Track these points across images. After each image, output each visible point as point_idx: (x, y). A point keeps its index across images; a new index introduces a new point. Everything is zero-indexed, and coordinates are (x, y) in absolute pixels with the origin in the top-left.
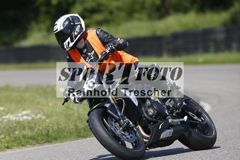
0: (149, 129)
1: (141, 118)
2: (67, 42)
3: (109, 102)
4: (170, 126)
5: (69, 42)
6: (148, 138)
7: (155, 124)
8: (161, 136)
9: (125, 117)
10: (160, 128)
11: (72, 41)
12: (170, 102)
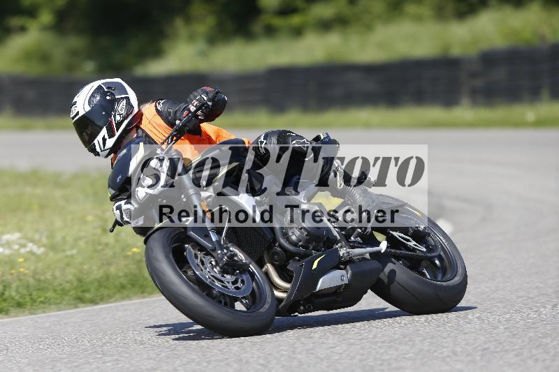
1: (271, 247)
2: (99, 138)
4: (340, 264)
5: (104, 136)
6: (288, 289)
10: (314, 267)
11: (111, 135)
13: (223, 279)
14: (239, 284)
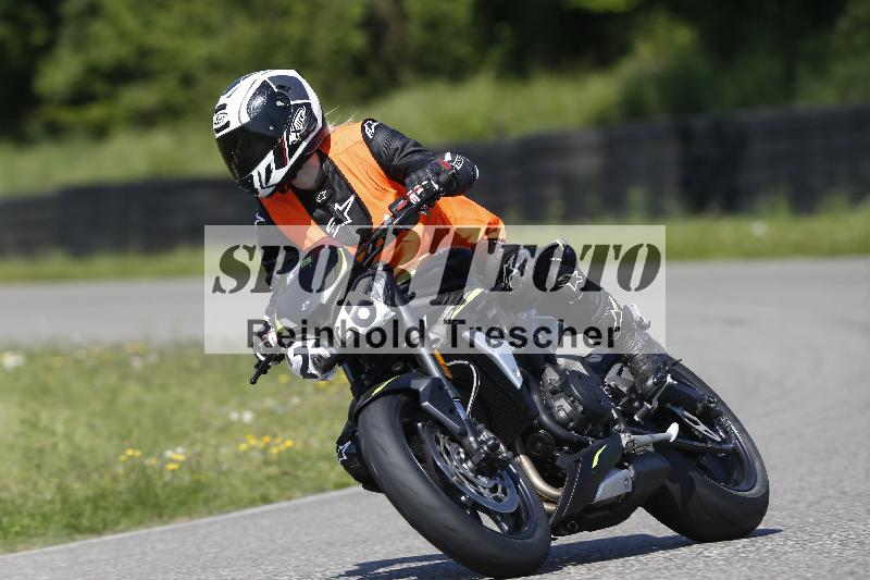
0: (558, 469)
1: (533, 429)
2: (261, 168)
3: (426, 373)
4: (624, 458)
5: (269, 165)
6: (557, 498)
7: (579, 450)
8: (599, 493)
9: (480, 426)
10: (595, 464)
11: (280, 163)
12: (619, 373)
13: (476, 481)
14: (499, 493)
